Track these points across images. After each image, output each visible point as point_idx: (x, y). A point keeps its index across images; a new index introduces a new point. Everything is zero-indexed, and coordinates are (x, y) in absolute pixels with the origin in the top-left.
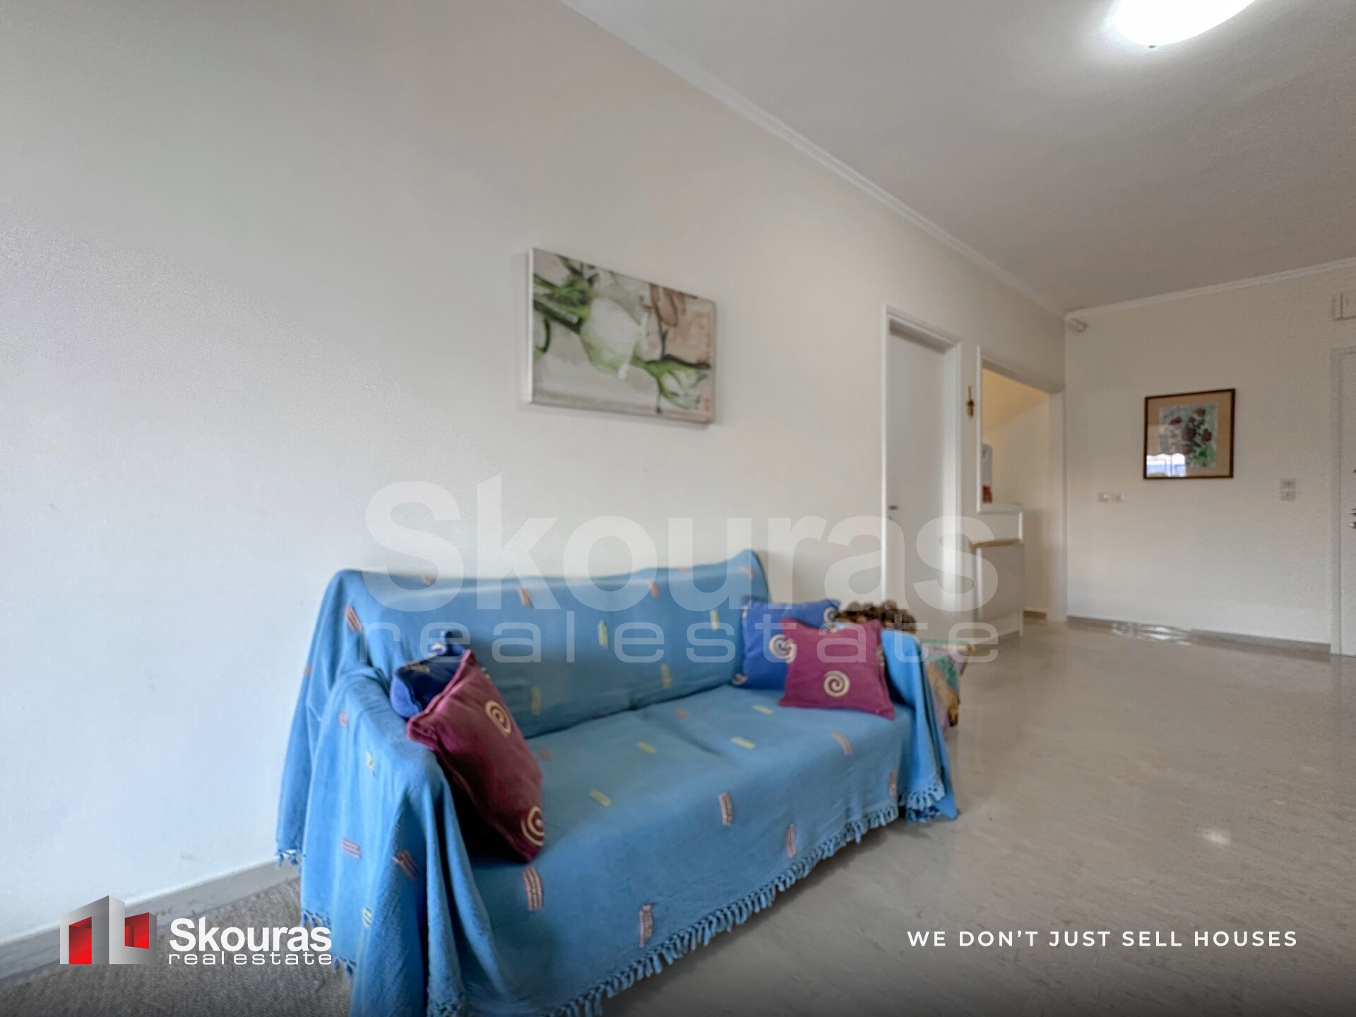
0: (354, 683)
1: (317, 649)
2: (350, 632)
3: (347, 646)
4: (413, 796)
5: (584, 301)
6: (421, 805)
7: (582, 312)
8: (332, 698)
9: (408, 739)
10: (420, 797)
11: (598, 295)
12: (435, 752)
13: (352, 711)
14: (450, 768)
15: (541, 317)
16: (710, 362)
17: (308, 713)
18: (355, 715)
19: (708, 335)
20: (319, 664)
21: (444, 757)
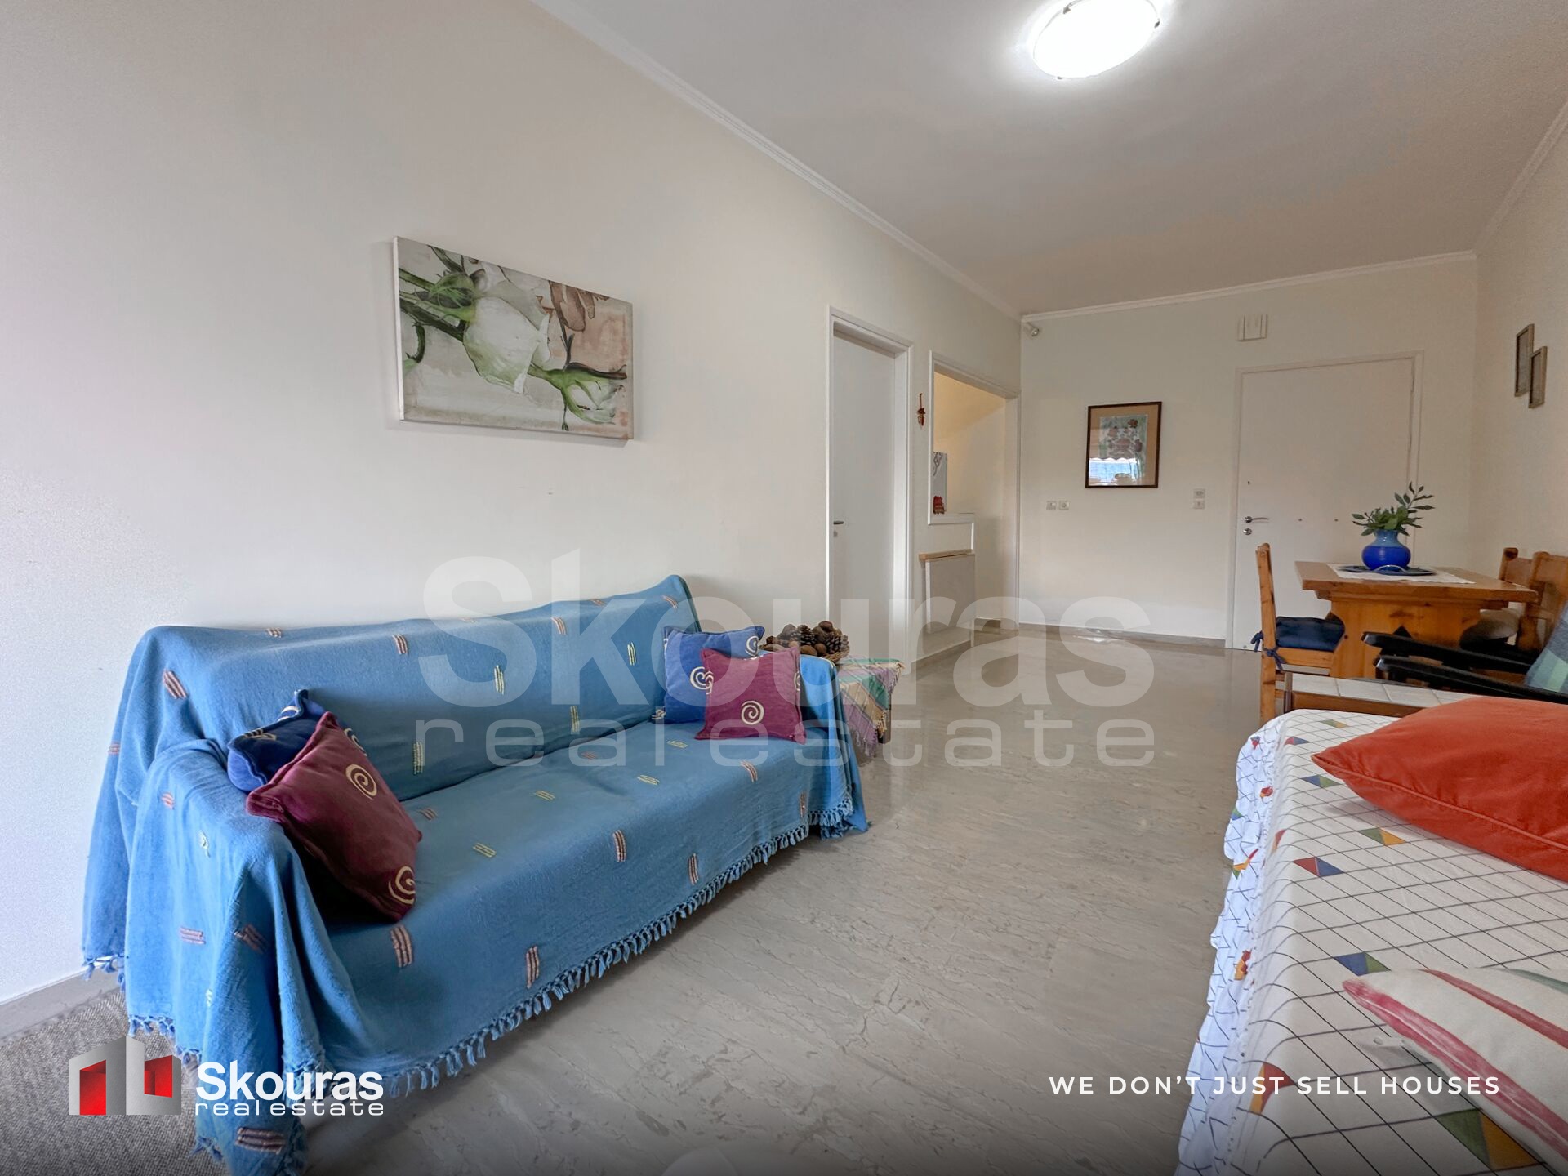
0: (179, 760)
1: (125, 722)
2: (171, 701)
3: (168, 717)
4: (255, 870)
5: (468, 302)
6: (265, 879)
7: (465, 314)
8: (151, 778)
9: (247, 814)
10: (264, 869)
11: (485, 295)
12: (282, 824)
13: (178, 789)
14: (300, 837)
15: (411, 321)
16: (627, 371)
17: (118, 797)
18: (182, 794)
19: (623, 340)
20: (130, 741)
21: (292, 828)
